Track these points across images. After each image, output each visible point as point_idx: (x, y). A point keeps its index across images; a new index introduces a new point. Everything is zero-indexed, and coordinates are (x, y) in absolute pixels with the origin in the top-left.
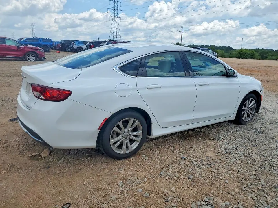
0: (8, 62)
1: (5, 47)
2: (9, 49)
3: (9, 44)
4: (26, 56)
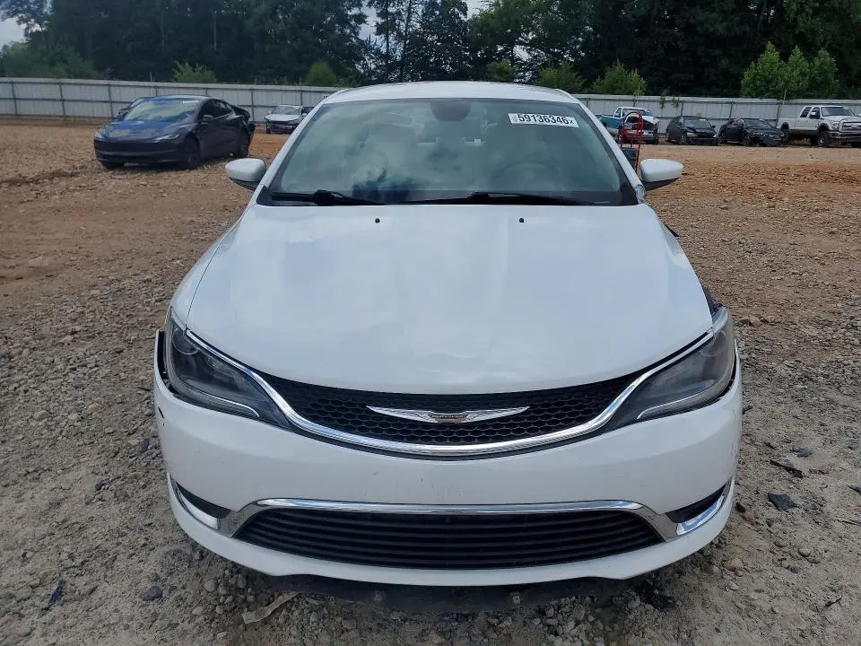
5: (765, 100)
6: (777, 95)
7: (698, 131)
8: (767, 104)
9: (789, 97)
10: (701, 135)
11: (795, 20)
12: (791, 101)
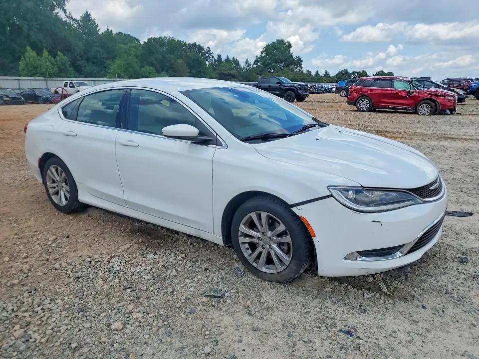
0: (389, 115)
1: (390, 92)
2: (396, 96)
3: (399, 87)
4: (418, 106)
5: (37, 78)
6: (43, 75)
7: (10, 96)
8: (39, 80)
9: (50, 76)
10: (13, 99)
11: (28, 34)
12: (52, 79)
